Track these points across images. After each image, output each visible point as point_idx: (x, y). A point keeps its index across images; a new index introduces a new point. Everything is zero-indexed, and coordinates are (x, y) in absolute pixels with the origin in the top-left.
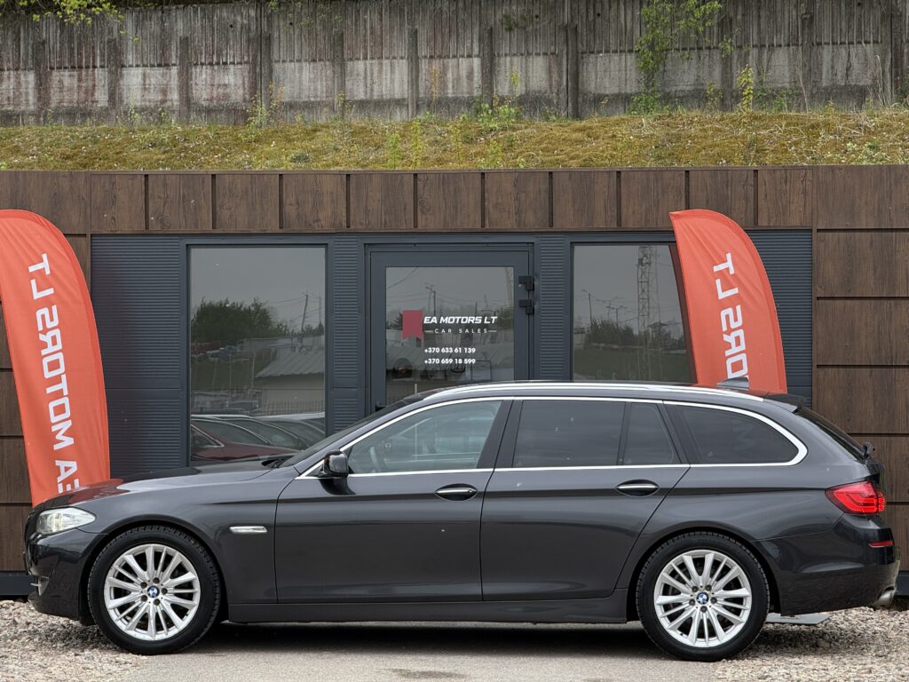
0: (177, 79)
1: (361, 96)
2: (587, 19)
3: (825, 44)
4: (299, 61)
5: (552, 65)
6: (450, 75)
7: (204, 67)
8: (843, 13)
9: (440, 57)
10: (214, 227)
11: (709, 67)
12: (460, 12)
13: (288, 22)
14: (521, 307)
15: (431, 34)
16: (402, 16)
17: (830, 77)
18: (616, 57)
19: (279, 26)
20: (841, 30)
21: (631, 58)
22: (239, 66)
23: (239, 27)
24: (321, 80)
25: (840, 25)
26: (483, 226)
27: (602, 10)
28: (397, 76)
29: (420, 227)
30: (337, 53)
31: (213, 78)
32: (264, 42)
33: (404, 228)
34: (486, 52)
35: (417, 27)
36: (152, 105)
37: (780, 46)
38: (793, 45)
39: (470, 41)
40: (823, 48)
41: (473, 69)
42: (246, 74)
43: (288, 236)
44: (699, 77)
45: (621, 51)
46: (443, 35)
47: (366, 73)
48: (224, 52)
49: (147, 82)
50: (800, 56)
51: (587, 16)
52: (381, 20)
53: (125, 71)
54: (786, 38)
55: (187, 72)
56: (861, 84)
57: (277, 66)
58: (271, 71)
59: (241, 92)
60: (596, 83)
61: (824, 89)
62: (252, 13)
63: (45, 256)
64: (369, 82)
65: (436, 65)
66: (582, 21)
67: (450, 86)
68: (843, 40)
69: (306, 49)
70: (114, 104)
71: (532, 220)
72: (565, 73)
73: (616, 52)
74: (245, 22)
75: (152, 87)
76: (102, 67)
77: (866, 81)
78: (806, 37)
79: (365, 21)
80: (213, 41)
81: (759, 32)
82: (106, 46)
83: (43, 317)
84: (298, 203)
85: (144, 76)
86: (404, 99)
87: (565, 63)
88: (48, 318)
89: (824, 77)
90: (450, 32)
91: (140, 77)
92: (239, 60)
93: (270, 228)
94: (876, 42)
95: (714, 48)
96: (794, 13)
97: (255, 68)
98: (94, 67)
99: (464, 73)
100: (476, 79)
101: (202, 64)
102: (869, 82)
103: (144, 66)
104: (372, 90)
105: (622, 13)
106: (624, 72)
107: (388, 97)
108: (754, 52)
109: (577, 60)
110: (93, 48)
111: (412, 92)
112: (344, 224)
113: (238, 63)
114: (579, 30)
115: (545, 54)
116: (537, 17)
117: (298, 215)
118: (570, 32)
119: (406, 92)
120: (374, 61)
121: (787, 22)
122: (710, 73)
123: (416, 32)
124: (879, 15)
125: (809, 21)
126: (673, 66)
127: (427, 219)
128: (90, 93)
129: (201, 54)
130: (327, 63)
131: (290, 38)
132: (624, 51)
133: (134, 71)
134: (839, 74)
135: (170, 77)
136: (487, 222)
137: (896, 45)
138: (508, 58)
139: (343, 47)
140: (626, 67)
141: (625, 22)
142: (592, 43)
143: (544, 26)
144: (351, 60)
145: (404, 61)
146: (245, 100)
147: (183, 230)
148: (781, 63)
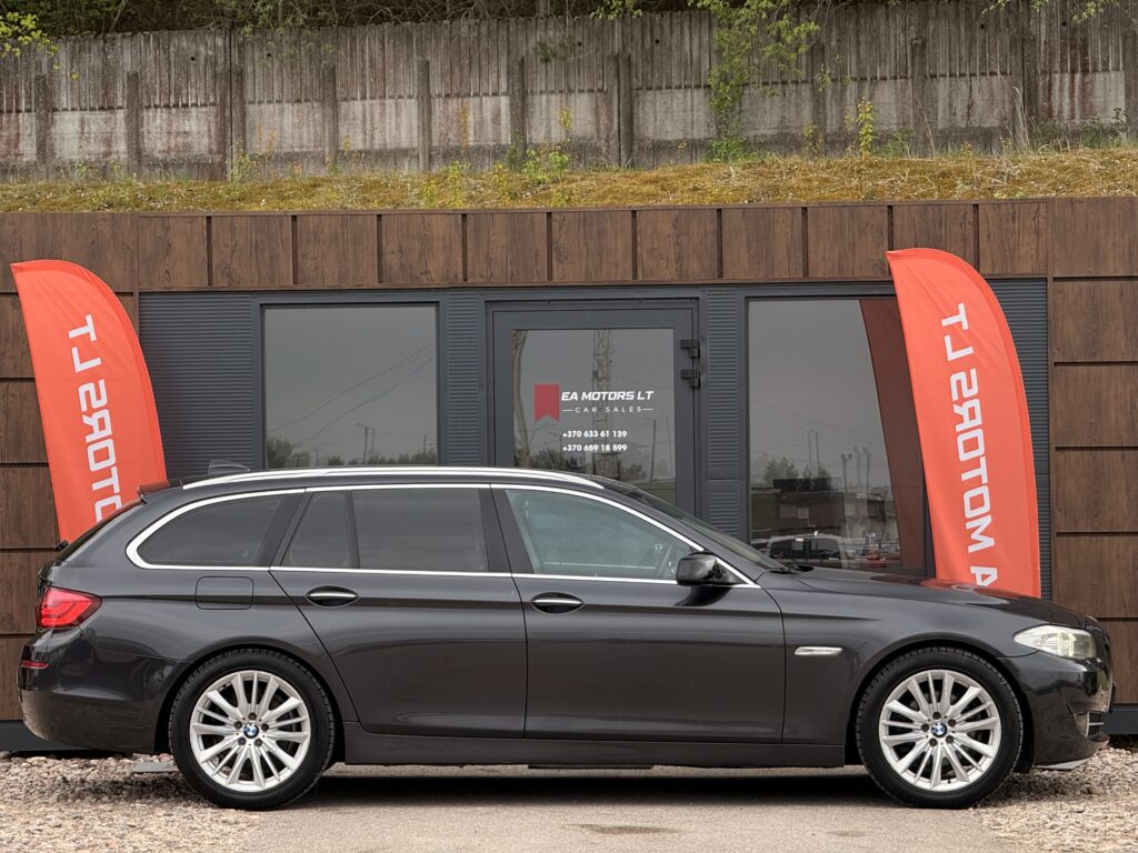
0: (124, 125)
1: (360, 146)
2: (642, 48)
3: (941, 76)
4: (279, 102)
5: (600, 104)
6: (471, 118)
7: (159, 110)
8: (963, 38)
9: (458, 95)
10: (295, 282)
11: (797, 105)
12: (484, 39)
13: (265, 53)
14: (683, 378)
15: (448, 66)
16: (409, 45)
17: (947, 117)
18: (679, 94)
19: (253, 59)
20: (960, 58)
21: (699, 95)
22: (204, 109)
23: (202, 59)
24: (308, 126)
25: (960, 53)
26: (635, 276)
27: (661, 35)
28: (404, 119)
29: (555, 280)
30: (328, 92)
31: (170, 124)
32: (234, 78)
33: (535, 281)
34: (516, 88)
35: (429, 58)
36: (93, 158)
37: (885, 79)
38: (901, 78)
39: (495, 75)
40: (938, 81)
41: (499, 110)
42: (212, 118)
43: (389, 294)
44: (783, 117)
45: (686, 87)
46: (461, 68)
47: (364, 116)
48: (184, 91)
49: (86, 130)
50: (909, 91)
51: (643, 43)
52: (383, 49)
53: (57, 116)
54: (893, 69)
55: (137, 116)
56: (986, 125)
57: (251, 109)
58: (244, 115)
59: (206, 141)
60: (655, 126)
61: (940, 132)
62: (220, 42)
63: (89, 319)
64: (368, 127)
65: (454, 104)
66: (637, 48)
67: (471, 131)
68: (963, 71)
69: (288, 85)
70: (44, 157)
71: (697, 270)
72: (616, 114)
73: (679, 87)
74: (210, 53)
75: (93, 135)
76: (28, 111)
77: (992, 122)
78: (917, 67)
79: (363, 51)
80: (169, 77)
81: (859, 62)
82: (33, 85)
83: (87, 394)
84: (401, 251)
85: (82, 122)
86: (414, 149)
87: (616, 101)
88: (93, 396)
89: (939, 118)
90: (470, 63)
91: (77, 123)
92: (203, 101)
93: (366, 282)
94: (1004, 73)
95: (803, 82)
96: (902, 38)
97: (223, 111)
98: (18, 111)
99: (488, 116)
100: (503, 123)
101: (156, 107)
102: (996, 123)
103: (81, 109)
104: (372, 138)
105: (687, 38)
106: (690, 113)
107: (393, 146)
108: (852, 87)
109: (631, 97)
110: (16, 87)
111: (424, 141)
112: (461, 277)
113: (201, 105)
114: (633, 60)
115: (591, 91)
116: (580, 44)
117: (402, 266)
118: (622, 63)
119: (416, 140)
120: (374, 102)
121: (893, 49)
122: (798, 113)
123: (428, 64)
124: (1007, 40)
125: (920, 48)
126: (751, 104)
127: (564, 269)
128: (12, 146)
129: (155, 94)
130: (315, 104)
131: (268, 73)
132: (690, 87)
133: (68, 116)
134: (959, 113)
135: (116, 123)
136: (640, 273)
137: (1029, 76)
138: (544, 97)
139: (335, 84)
140: (692, 106)
141: (691, 50)
142: (649, 77)
143: (589, 56)
144: (345, 100)
145: (413, 101)
146: (211, 152)
147: (255, 286)
148: (887, 100)
